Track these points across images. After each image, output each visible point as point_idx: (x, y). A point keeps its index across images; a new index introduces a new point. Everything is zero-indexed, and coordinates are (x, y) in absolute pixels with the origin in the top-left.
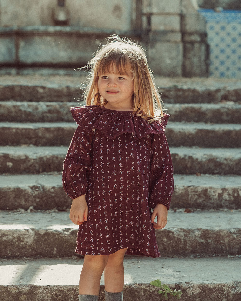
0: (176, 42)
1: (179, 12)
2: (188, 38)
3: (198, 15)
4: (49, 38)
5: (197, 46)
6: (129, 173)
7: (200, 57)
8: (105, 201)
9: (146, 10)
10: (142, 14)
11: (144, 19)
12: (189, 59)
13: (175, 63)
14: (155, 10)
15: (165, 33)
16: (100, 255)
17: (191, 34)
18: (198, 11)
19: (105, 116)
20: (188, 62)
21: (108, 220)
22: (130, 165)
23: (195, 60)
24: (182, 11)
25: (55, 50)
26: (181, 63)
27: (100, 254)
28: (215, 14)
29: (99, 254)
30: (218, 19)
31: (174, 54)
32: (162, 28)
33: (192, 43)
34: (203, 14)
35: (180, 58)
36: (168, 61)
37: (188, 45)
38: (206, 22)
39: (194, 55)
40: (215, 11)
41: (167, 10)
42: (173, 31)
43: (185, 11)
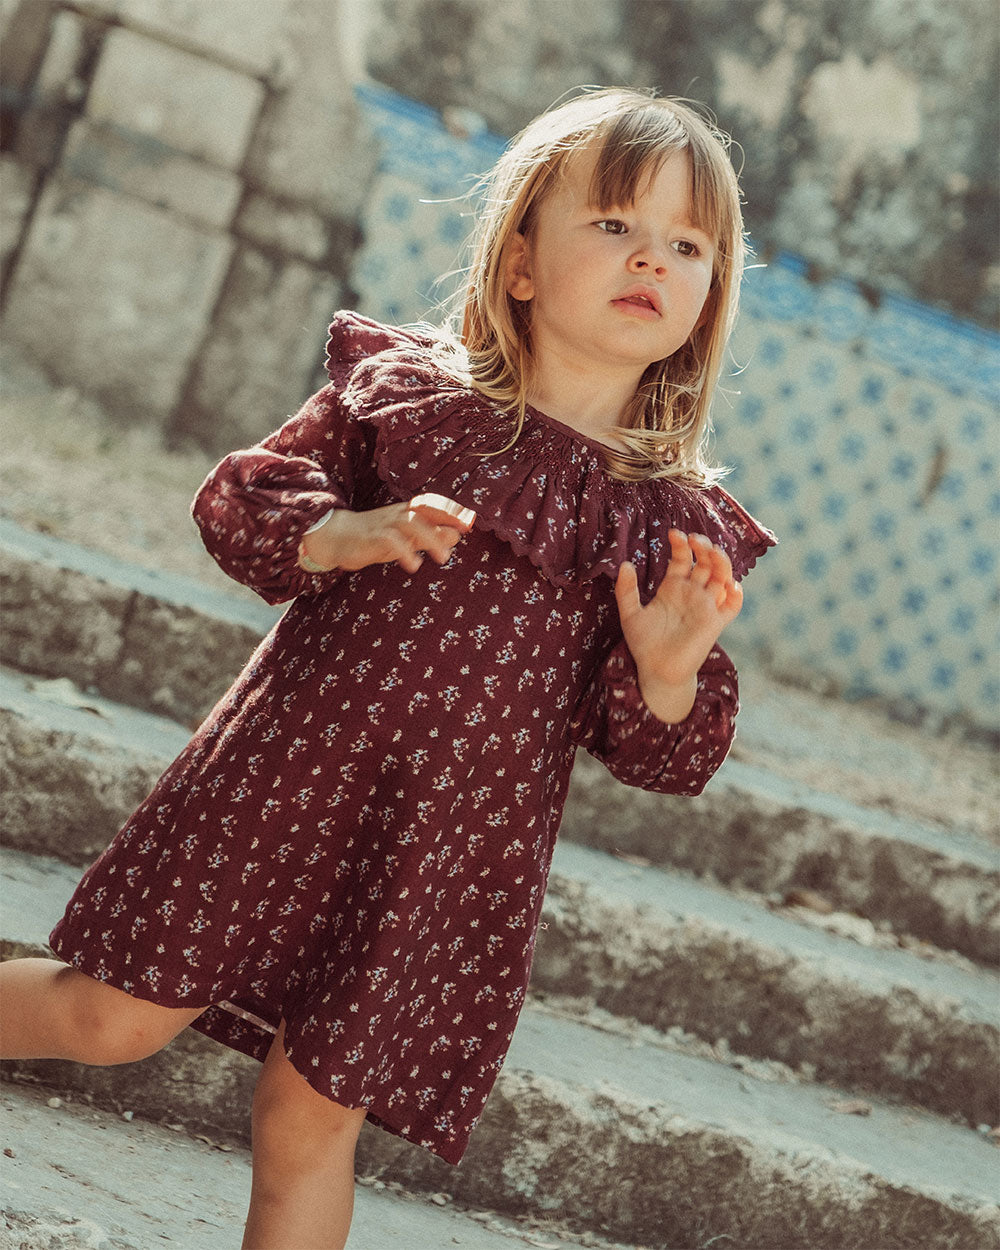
0: (198, 224)
1: (262, 63)
2: (267, 224)
3: (350, 114)
5: (296, 278)
6: (422, 701)
7: (291, 347)
8: (255, 773)
11: (66, 36)
12: (235, 336)
14: (141, 5)
15: (154, 151)
16: (132, 992)
17: (286, 203)
18: (360, 93)
19: (459, 411)
20: (220, 352)
21: (226, 858)
22: (446, 675)
23: (264, 353)
24: (277, 66)
26: (187, 347)
27: (130, 988)
28: (439, 142)
29: (127, 984)
30: (445, 170)
32: (148, 119)
33: (277, 256)
34: (378, 118)
35: (195, 319)
37: (254, 263)
38: (380, 168)
39: (267, 327)
40: (444, 126)
41: (207, 32)
42: (199, 158)
43: (290, 67)
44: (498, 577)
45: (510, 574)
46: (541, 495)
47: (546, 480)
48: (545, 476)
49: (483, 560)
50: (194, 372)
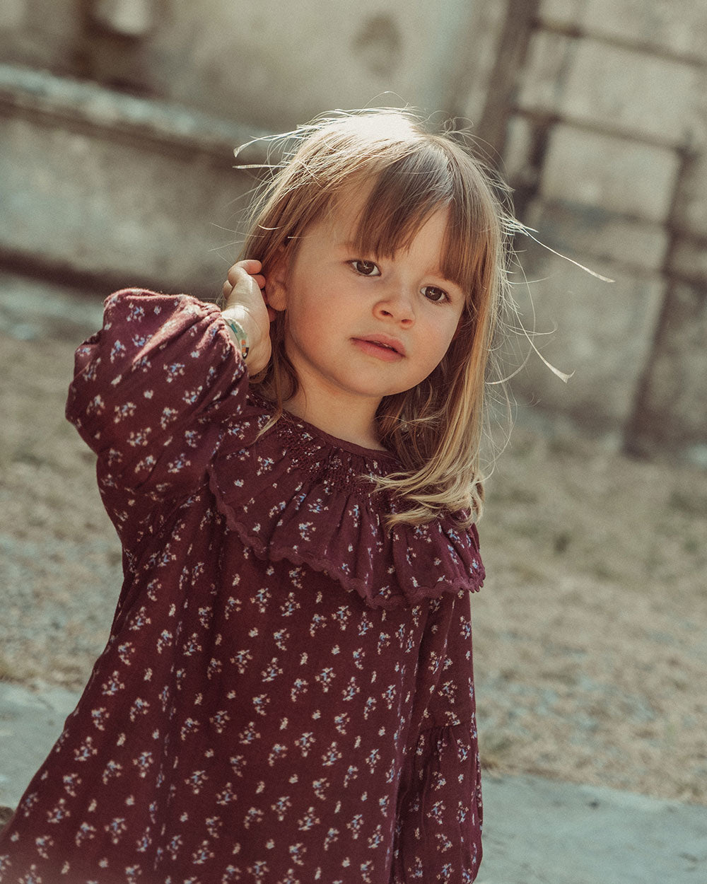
0: (636, 271)
1: (674, 134)
2: (689, 262)
4: (79, 145)
6: (281, 752)
9: (534, 93)
10: (514, 110)
11: (520, 133)
12: (673, 353)
13: (610, 362)
14: (576, 105)
15: (597, 218)
17: (705, 243)
20: (663, 368)
23: (698, 364)
24: (689, 136)
25: (99, 205)
26: (636, 368)
31: (617, 322)
32: (588, 193)
33: (702, 286)
35: (640, 344)
36: (583, 348)
37: (685, 295)
39: (699, 343)
41: (631, 118)
42: (633, 219)
43: (701, 136)
44: (334, 616)
45: (345, 612)
46: (356, 525)
47: (359, 509)
48: (357, 506)
49: (317, 601)
50: (644, 387)
